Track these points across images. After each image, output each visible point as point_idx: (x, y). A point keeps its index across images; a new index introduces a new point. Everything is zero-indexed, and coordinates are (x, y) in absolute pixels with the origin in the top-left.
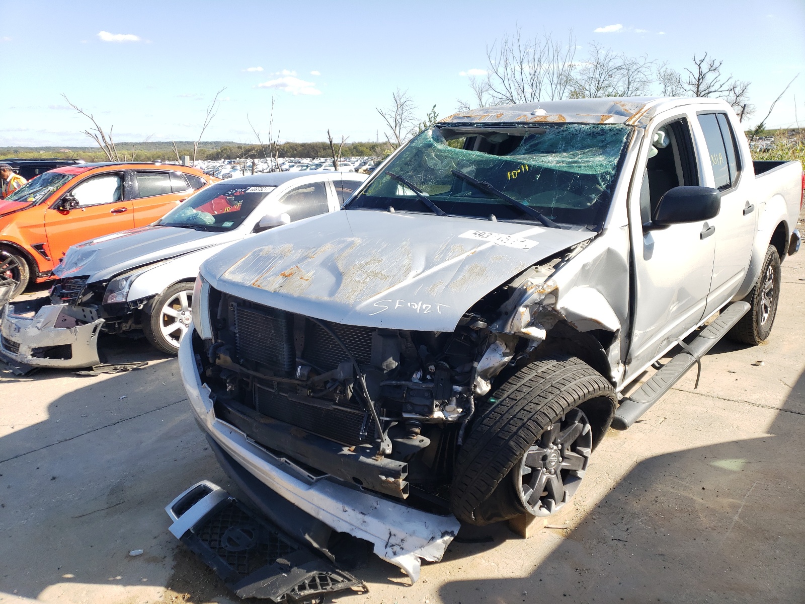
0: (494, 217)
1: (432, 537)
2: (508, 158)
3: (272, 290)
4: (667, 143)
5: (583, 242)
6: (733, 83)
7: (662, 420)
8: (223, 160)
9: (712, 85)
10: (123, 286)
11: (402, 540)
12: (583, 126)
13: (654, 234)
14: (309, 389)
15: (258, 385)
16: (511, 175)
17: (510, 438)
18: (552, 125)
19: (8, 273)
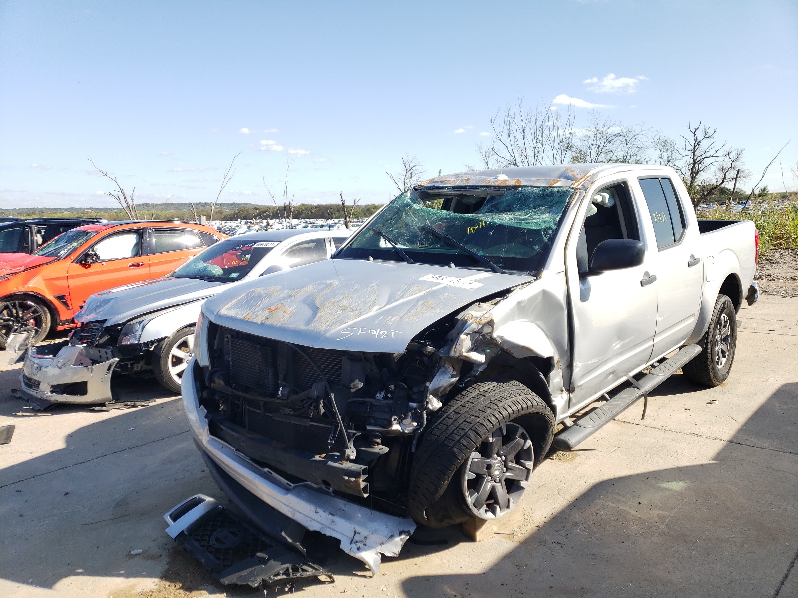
0: (453, 265)
1: (391, 535)
2: (470, 216)
3: (259, 322)
4: (612, 203)
5: (522, 284)
6: (728, 150)
7: (615, 448)
8: (240, 220)
9: (707, 151)
10: (137, 329)
11: (365, 537)
12: (535, 189)
13: (591, 279)
14: (289, 408)
15: (248, 407)
16: (471, 230)
17: (454, 446)
18: (509, 188)
19: (32, 321)
